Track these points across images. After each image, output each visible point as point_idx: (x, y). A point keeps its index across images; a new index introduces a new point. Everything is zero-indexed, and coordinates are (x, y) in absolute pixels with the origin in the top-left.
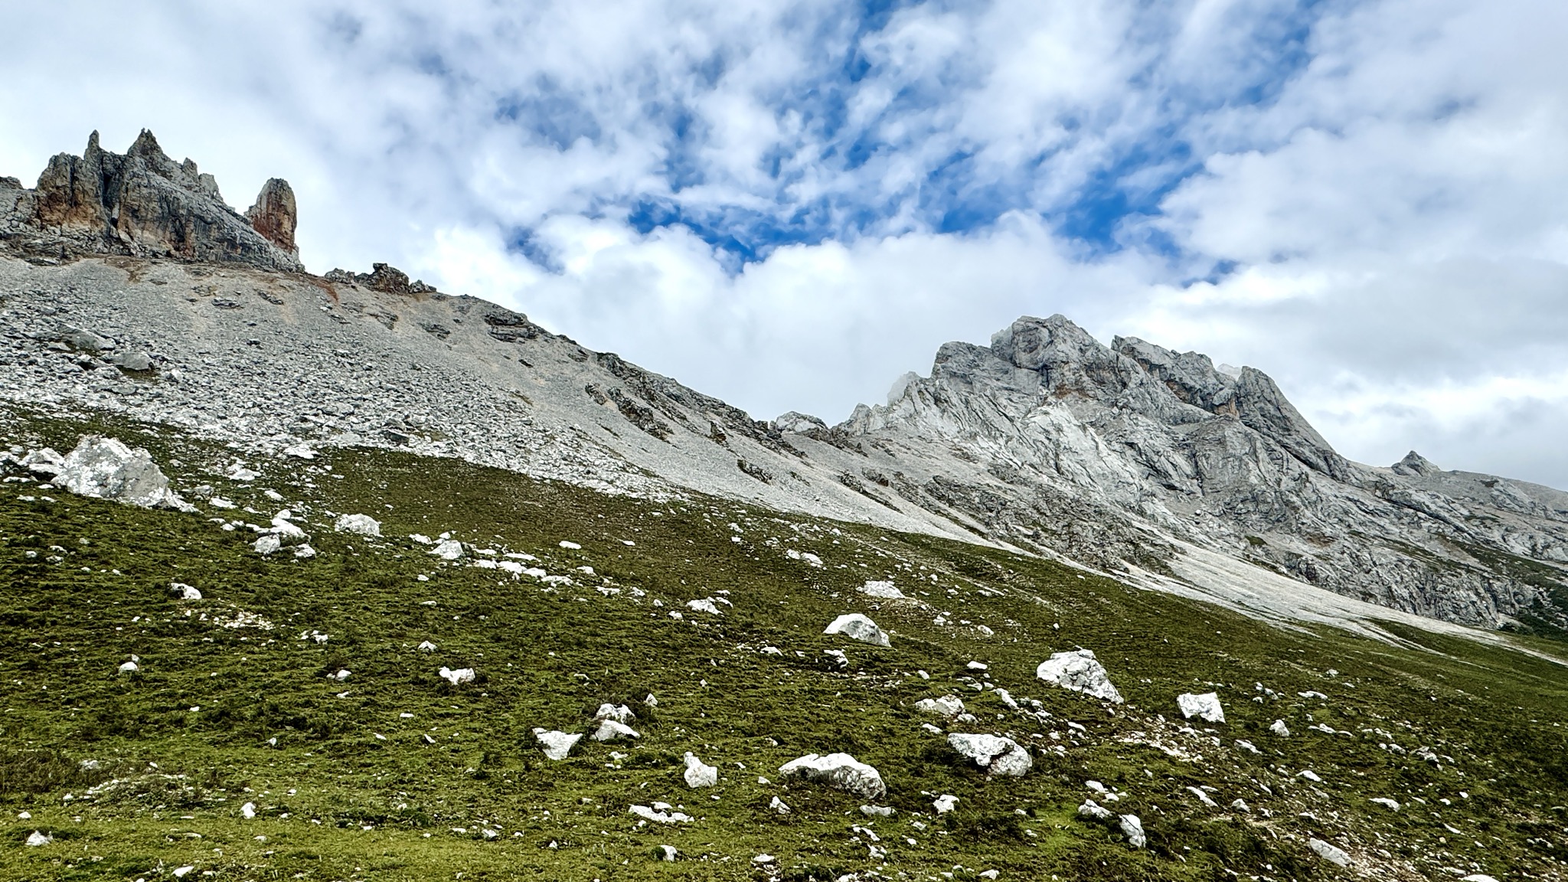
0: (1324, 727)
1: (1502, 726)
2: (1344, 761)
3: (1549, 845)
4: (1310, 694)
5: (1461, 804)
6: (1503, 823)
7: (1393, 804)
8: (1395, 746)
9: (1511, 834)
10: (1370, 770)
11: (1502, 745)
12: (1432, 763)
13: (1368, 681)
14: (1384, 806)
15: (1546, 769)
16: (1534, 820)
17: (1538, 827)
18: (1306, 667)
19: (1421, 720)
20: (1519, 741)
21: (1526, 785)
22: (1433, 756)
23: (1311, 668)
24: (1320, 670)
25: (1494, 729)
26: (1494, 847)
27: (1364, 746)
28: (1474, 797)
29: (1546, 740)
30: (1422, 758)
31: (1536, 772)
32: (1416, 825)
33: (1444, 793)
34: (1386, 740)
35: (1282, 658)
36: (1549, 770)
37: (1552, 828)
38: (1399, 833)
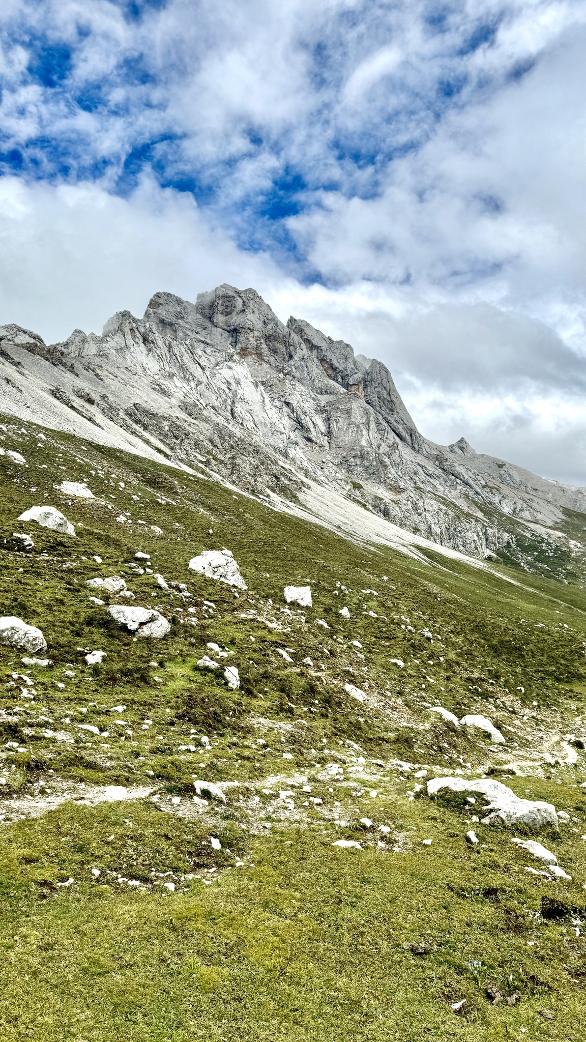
0: (371, 613)
1: (472, 618)
2: (379, 635)
3: (480, 690)
4: (368, 591)
5: (439, 664)
6: (459, 676)
7: (401, 663)
8: (410, 627)
9: (461, 683)
10: (393, 642)
11: (469, 630)
12: (429, 639)
13: (404, 585)
14: (396, 664)
15: (489, 646)
16: (476, 675)
17: (477, 679)
18: (370, 573)
19: (429, 611)
20: (479, 628)
21: (476, 654)
22: (430, 635)
23: (373, 574)
24: (378, 576)
25: (467, 620)
26: (450, 690)
27: (392, 626)
28: (447, 660)
29: (493, 627)
30: (424, 636)
31: (483, 647)
32: (410, 676)
33: (431, 657)
34: (406, 624)
35: (357, 566)
36: (492, 647)
37: (483, 680)
38: (400, 681)
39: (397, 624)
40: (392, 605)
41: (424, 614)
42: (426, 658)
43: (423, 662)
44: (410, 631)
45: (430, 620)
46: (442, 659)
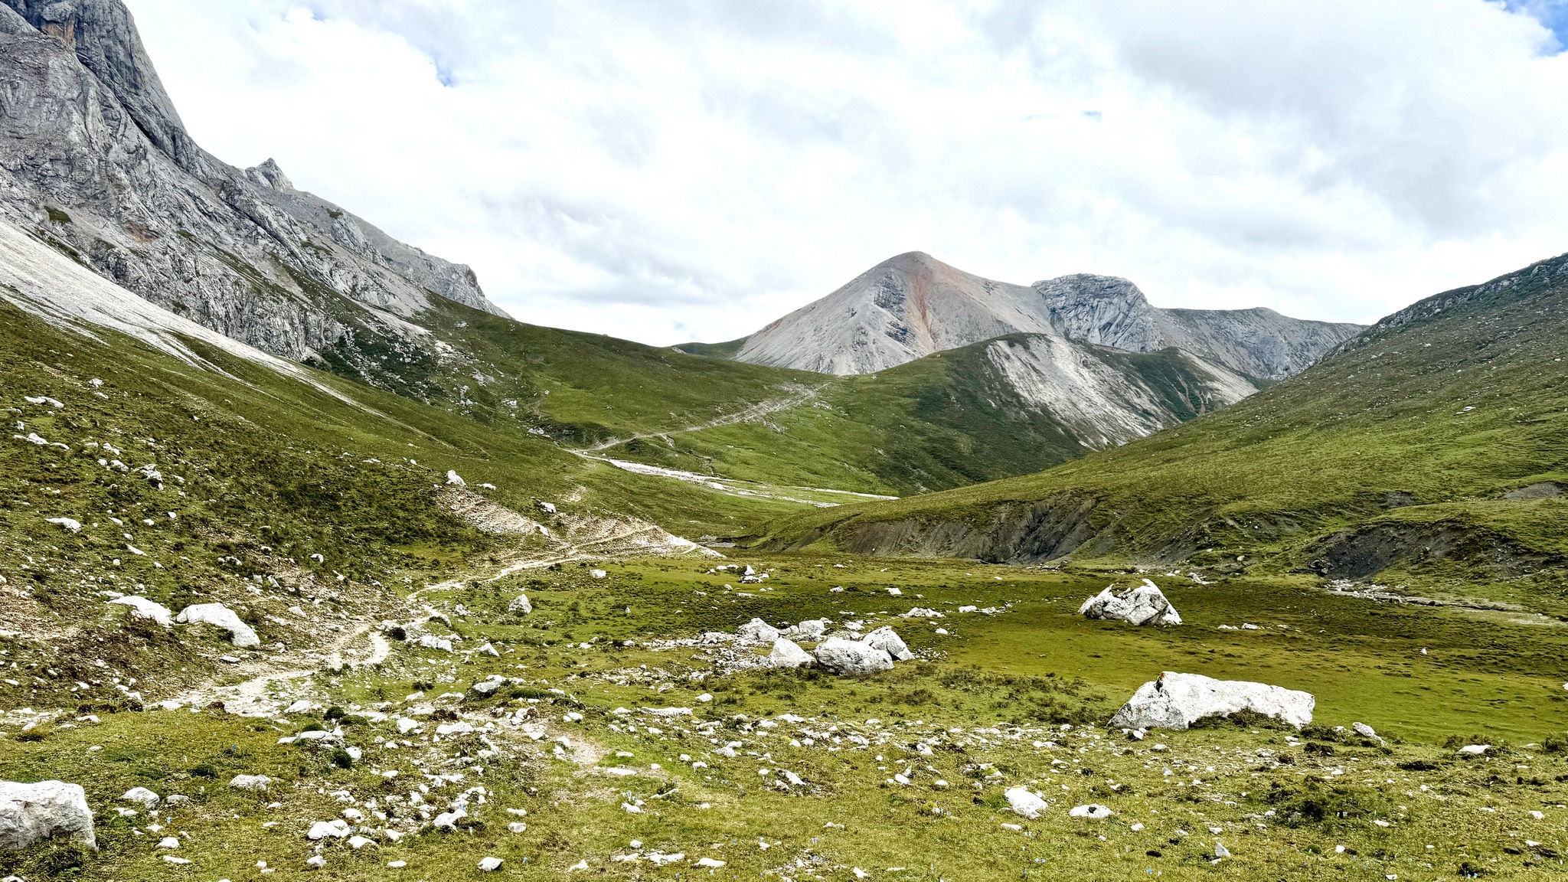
0: (33, 437)
4: (41, 400)
5: (166, 525)
7: (74, 524)
8: (116, 463)
12: (154, 483)
14: (62, 526)
16: (237, 538)
17: (237, 546)
18: (64, 372)
19: (171, 438)
20: (265, 465)
21: (251, 506)
22: (157, 475)
23: (71, 374)
24: (81, 378)
25: (246, 452)
26: (175, 566)
27: (75, 461)
28: (183, 517)
29: (291, 464)
30: (144, 477)
31: (270, 495)
32: (91, 546)
33: (151, 512)
34: (110, 457)
35: (36, 359)
37: (250, 546)
39: (90, 456)
40: (90, 425)
41: (158, 441)
42: (141, 515)
43: (132, 521)
44: (117, 470)
45: (169, 451)
46: (173, 515)
